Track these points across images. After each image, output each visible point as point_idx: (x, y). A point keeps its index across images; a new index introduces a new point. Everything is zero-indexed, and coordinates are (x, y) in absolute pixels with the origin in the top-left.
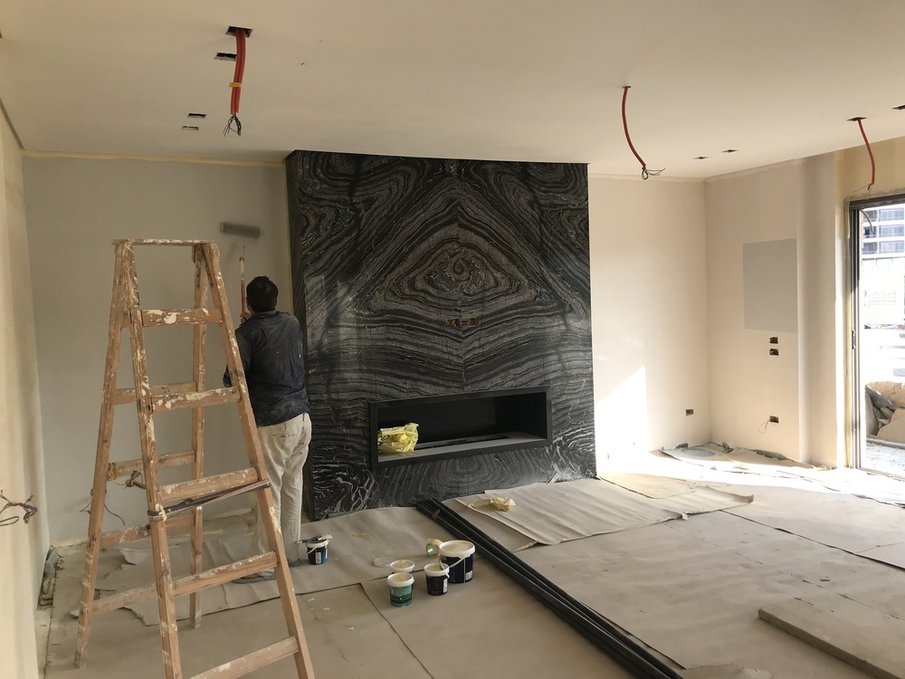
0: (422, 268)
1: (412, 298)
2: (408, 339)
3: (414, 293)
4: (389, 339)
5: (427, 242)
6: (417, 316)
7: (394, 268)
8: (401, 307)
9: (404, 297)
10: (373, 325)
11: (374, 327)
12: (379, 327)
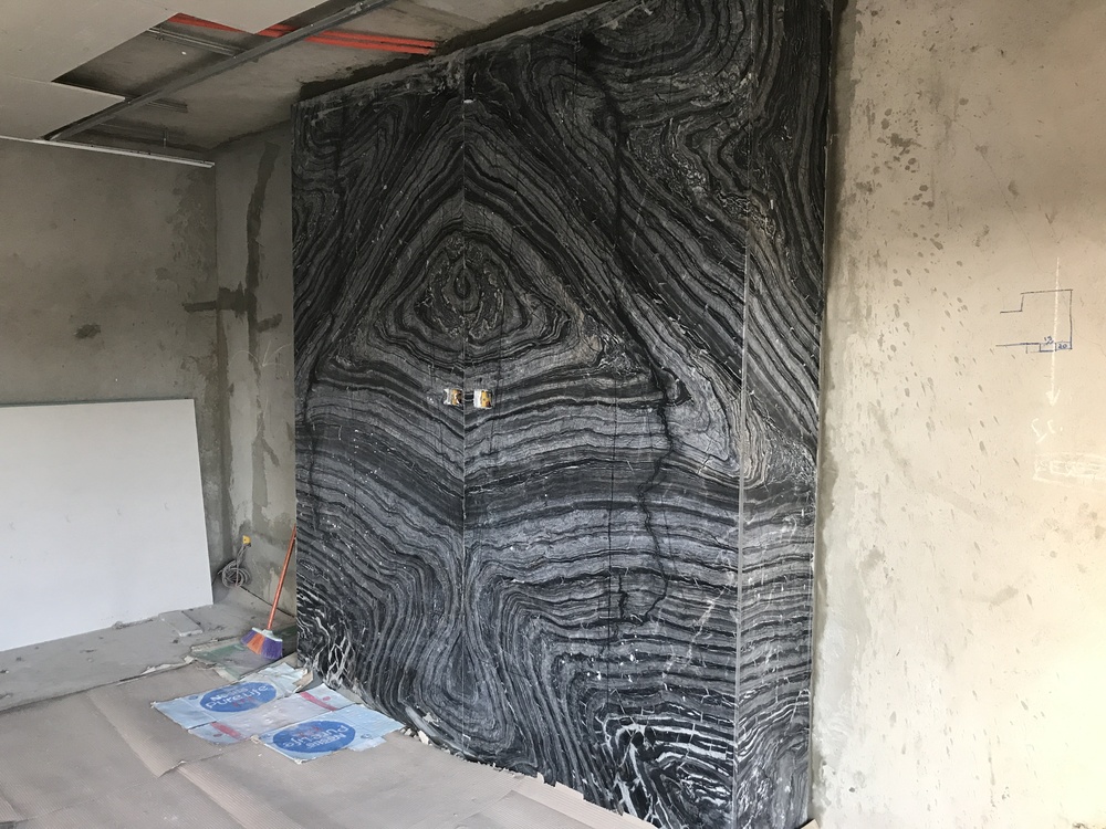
1: (400, 343)
3: (402, 334)
6: (404, 377)
9: (391, 341)
10: (354, 385)
11: (355, 389)
12: (360, 389)
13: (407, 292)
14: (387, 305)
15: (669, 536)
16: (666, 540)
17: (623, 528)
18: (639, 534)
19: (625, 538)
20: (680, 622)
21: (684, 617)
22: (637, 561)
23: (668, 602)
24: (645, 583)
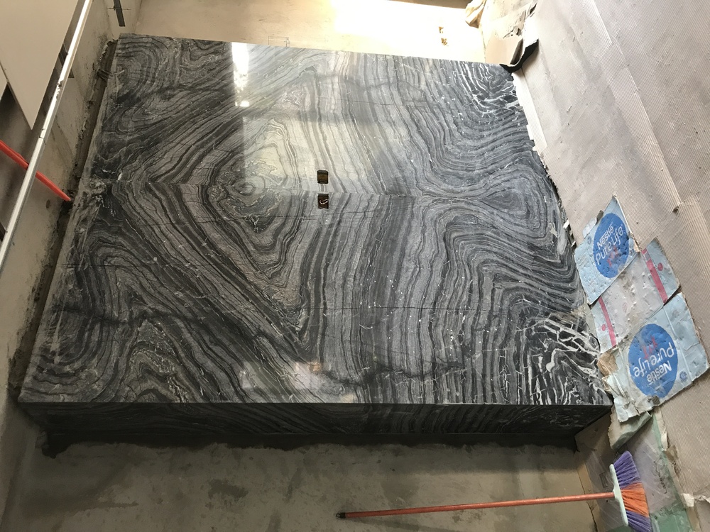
0: (242, 235)
1: (284, 252)
2: (344, 261)
3: (278, 247)
4: (343, 286)
5: (204, 225)
6: (312, 247)
7: (238, 271)
8: (297, 267)
9: (283, 261)
10: (322, 307)
11: (325, 304)
12: (324, 298)
13: (245, 240)
14: (253, 263)
15: (378, 79)
16: (381, 80)
17: (381, 98)
18: (381, 91)
19: (386, 97)
20: (417, 77)
21: (413, 75)
22: (395, 92)
23: (409, 81)
24: (404, 90)
